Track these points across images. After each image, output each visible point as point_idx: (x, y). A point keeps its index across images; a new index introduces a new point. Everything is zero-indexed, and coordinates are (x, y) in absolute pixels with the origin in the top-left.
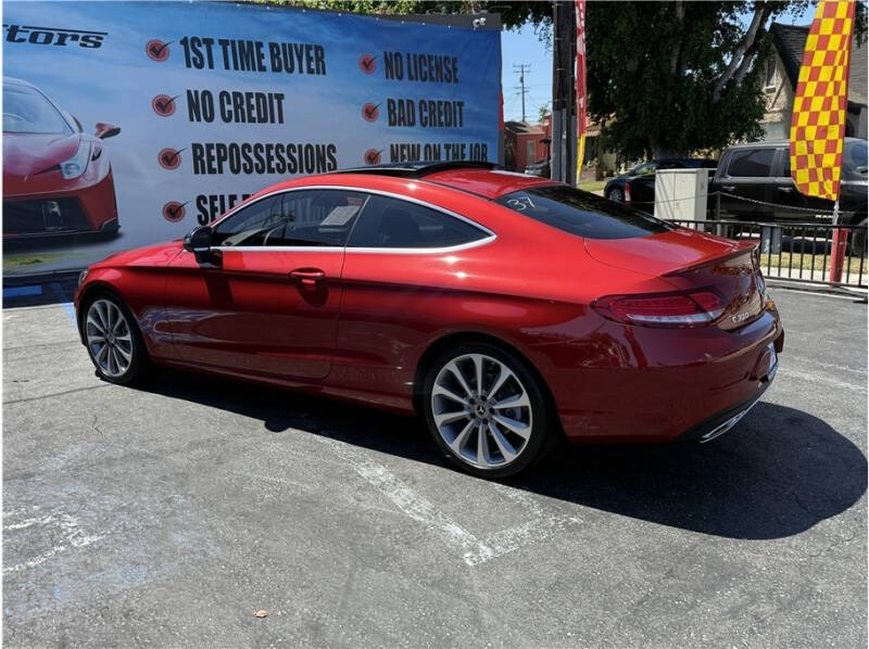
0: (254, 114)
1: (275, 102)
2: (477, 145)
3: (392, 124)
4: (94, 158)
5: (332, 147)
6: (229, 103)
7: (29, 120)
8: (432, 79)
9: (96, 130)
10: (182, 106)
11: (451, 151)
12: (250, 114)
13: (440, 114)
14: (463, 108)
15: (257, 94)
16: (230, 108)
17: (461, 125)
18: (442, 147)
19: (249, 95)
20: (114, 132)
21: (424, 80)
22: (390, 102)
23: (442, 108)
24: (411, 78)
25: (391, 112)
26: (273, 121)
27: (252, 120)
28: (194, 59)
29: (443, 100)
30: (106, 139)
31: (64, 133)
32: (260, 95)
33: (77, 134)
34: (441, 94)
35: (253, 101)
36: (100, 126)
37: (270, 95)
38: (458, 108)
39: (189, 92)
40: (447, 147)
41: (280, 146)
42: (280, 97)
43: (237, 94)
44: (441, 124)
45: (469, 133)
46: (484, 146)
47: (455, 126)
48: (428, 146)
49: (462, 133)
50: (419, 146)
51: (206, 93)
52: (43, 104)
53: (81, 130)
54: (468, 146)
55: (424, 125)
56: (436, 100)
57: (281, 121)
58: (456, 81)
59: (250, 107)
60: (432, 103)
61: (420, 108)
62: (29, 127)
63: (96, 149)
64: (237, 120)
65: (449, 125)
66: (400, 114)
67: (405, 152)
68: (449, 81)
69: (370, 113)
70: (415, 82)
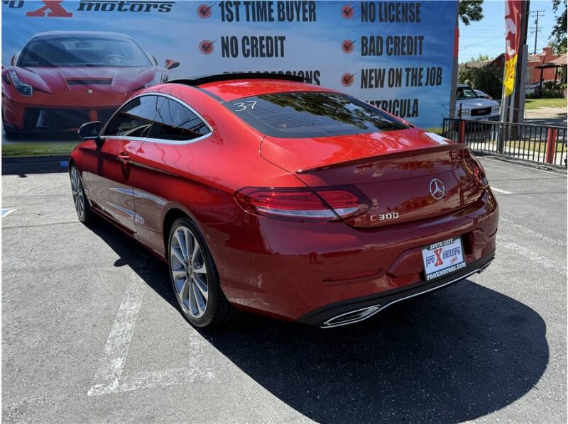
0: (264, 51)
1: (279, 42)
2: (433, 68)
3: (363, 54)
4: (164, 81)
5: (317, 72)
6: (248, 44)
7: (128, 59)
8: (398, 20)
9: (165, 64)
10: (218, 47)
11: (410, 73)
12: (261, 51)
13: (403, 45)
14: (423, 41)
15: (267, 37)
16: (248, 47)
17: (420, 54)
18: (403, 70)
19: (262, 38)
20: (176, 65)
21: (392, 21)
22: (364, 38)
23: (405, 41)
24: (381, 20)
25: (364, 46)
26: (277, 56)
27: (263, 55)
28: (227, 16)
29: (406, 35)
30: (171, 70)
31: (147, 66)
32: (268, 38)
33: (155, 66)
34: (404, 30)
35: (264, 42)
36: (168, 61)
37: (276, 38)
38: (418, 41)
39: (223, 38)
40: (408, 70)
42: (282, 39)
43: (253, 38)
44: (403, 53)
45: (428, 59)
46: (440, 69)
47: (415, 54)
48: (392, 70)
49: (421, 60)
50: (384, 70)
51: (234, 38)
52: (134, 46)
53: (157, 64)
54: (425, 70)
55: (389, 54)
56: (400, 36)
57: (282, 55)
58: (418, 21)
59: (262, 46)
60: (397, 38)
61: (388, 41)
62: (128, 63)
63: (165, 76)
64: (253, 56)
65: (410, 53)
66: (370, 47)
67: (373, 74)
68: (412, 21)
69: (347, 47)
70: (384, 23)
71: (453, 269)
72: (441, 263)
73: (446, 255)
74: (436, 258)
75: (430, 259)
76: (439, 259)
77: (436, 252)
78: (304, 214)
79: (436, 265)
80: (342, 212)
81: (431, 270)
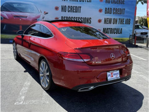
0: (74, 11)
1: (79, 8)
2: (128, 19)
3: (105, 13)
4: (43, 18)
5: (90, 18)
6: (70, 8)
7: (32, 10)
8: (117, 3)
10: (60, 9)
11: (120, 20)
12: (74, 10)
13: (118, 11)
14: (125, 10)
16: (70, 9)
17: (124, 14)
18: (118, 19)
19: (74, 7)
20: (47, 13)
21: (115, 3)
22: (106, 8)
23: (119, 10)
24: (112, 3)
25: (106, 11)
26: (78, 12)
27: (74, 12)
29: (120, 8)
30: (45, 15)
31: (38, 13)
32: (76, 7)
34: (119, 7)
35: (75, 8)
36: (45, 12)
37: (78, 7)
38: (123, 10)
39: (62, 6)
40: (119, 19)
41: (79, 18)
42: (80, 7)
43: (71, 6)
44: (118, 14)
45: (126, 16)
46: (130, 19)
47: (122, 14)
48: (114, 19)
49: (124, 16)
50: (112, 19)
51: (65, 6)
52: (35, 7)
53: (41, 13)
54: (125, 19)
55: (114, 14)
56: (118, 8)
57: (80, 12)
58: (124, 4)
59: (74, 9)
60: (116, 9)
61: (113, 10)
62: (32, 12)
64: (71, 12)
65: (120, 14)
66: (108, 11)
67: (108, 20)
68: (122, 4)
69: (100, 11)
70: (113, 4)
71: (116, 79)
72: (113, 77)
73: (114, 75)
74: (111, 75)
75: (109, 75)
76: (112, 75)
77: (111, 73)
78: (75, 60)
79: (111, 77)
80: (85, 60)
81: (109, 78)
